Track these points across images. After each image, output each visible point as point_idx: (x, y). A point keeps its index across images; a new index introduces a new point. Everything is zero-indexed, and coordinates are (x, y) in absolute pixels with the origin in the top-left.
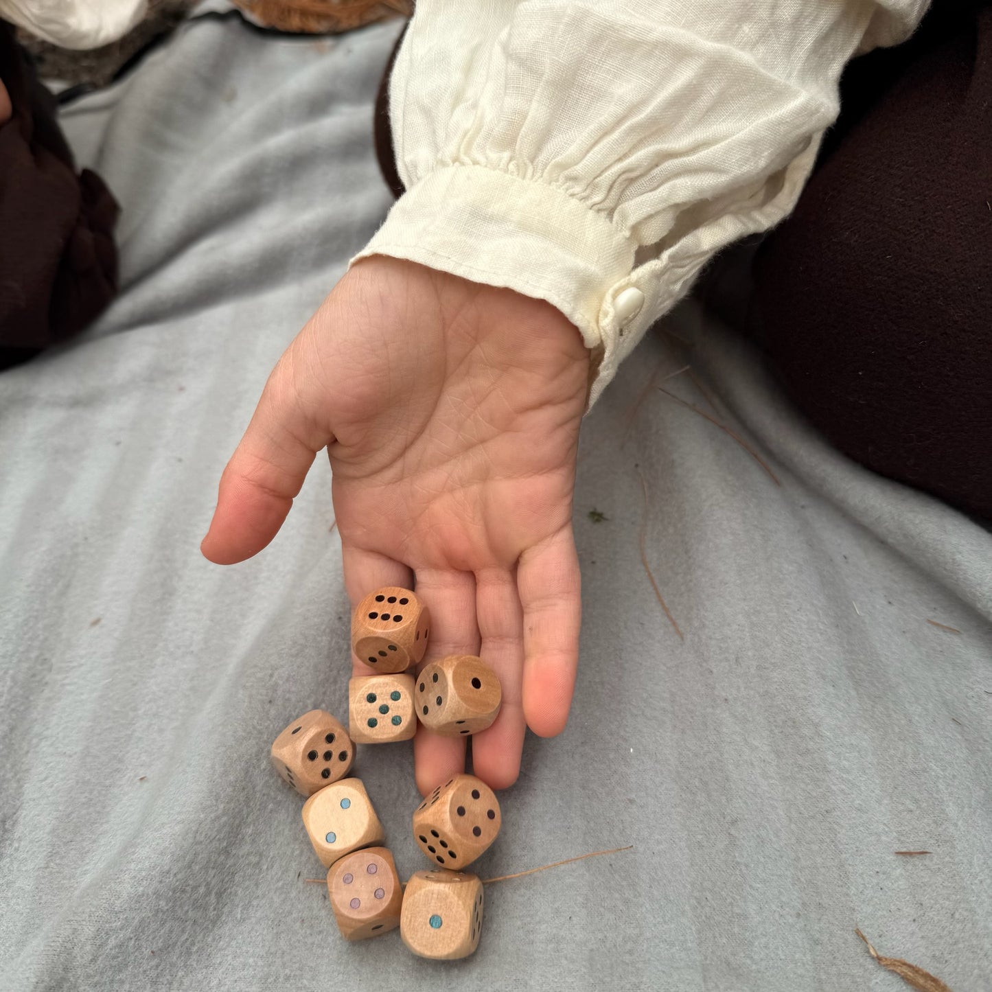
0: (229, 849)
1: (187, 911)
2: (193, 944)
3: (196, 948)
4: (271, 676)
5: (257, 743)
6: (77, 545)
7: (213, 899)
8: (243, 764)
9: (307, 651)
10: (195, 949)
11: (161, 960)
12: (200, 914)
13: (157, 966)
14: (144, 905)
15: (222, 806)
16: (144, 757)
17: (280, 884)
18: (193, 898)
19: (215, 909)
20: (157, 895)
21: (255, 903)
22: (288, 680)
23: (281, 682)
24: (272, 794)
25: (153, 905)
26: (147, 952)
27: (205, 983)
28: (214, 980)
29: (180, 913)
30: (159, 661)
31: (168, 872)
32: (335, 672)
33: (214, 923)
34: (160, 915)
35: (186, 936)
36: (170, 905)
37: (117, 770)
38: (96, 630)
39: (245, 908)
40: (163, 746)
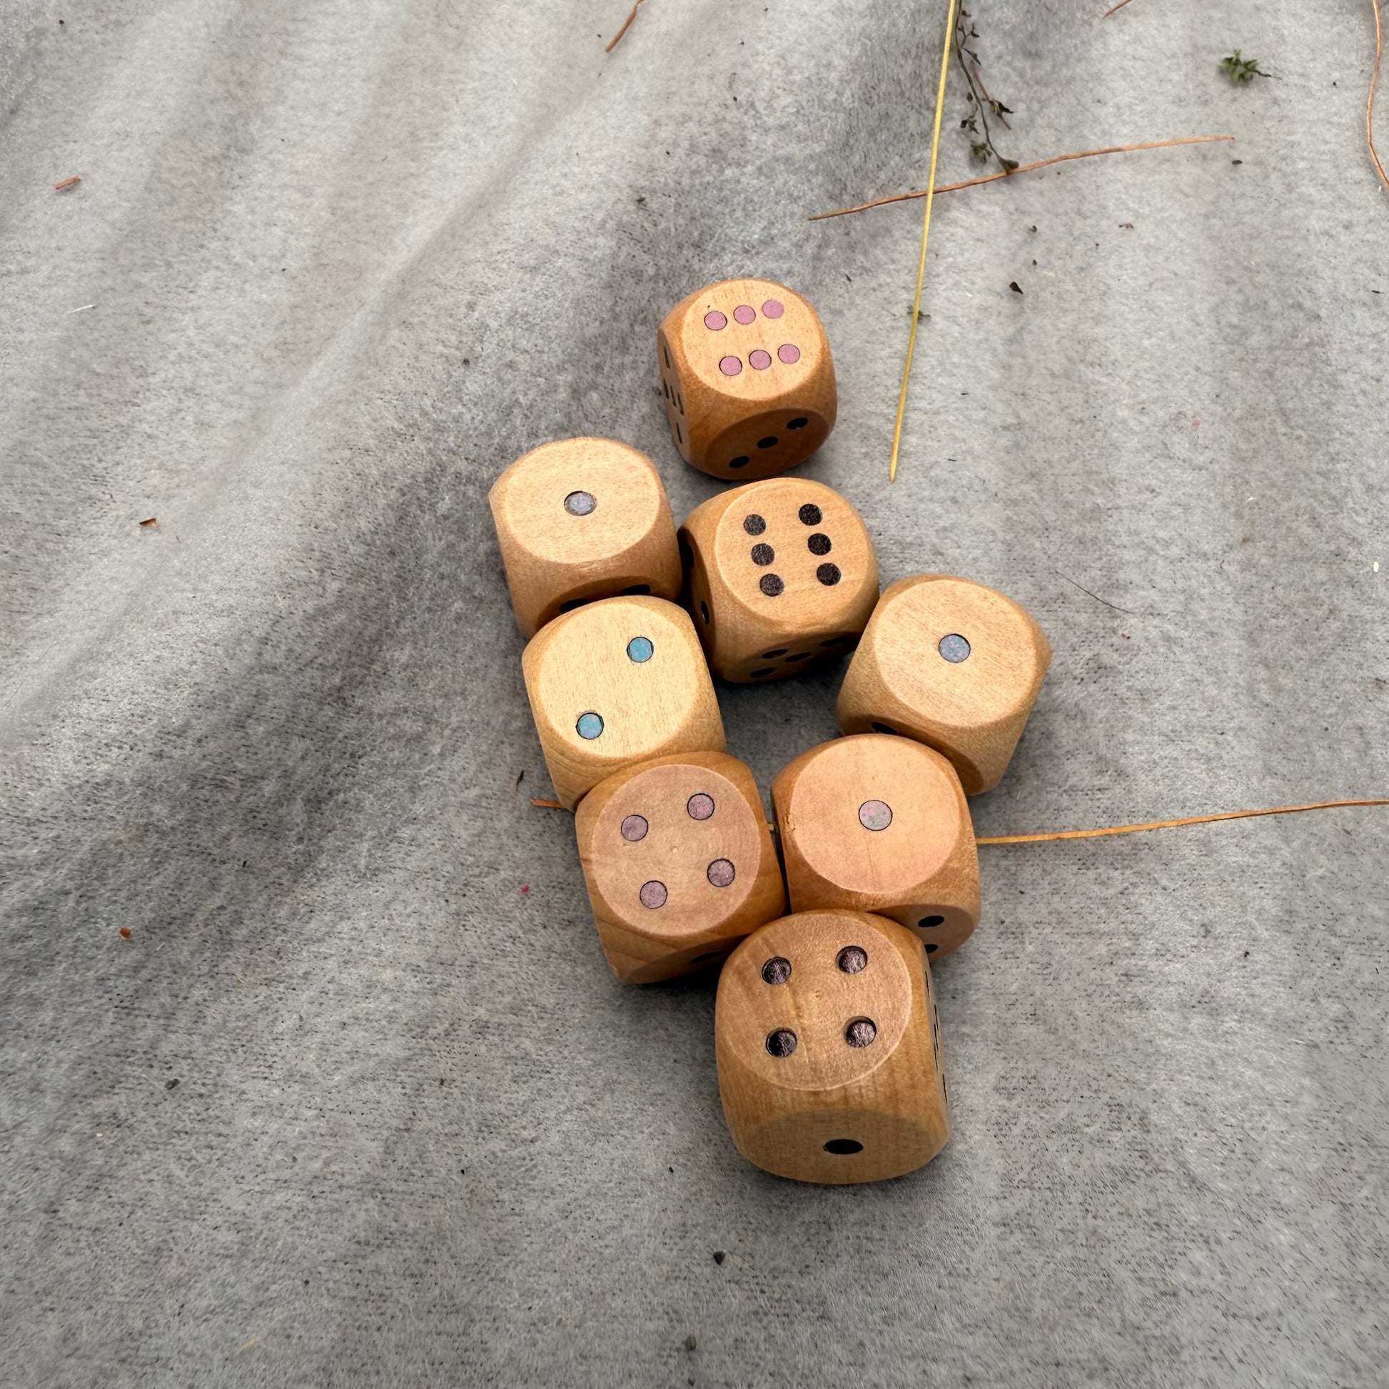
0: (347, 694)
1: (226, 838)
2: (238, 920)
3: (245, 931)
4: (471, 306)
5: (430, 451)
6: (41, 32)
7: (297, 811)
8: (393, 494)
9: (560, 262)
10: (240, 933)
11: (148, 955)
12: (260, 847)
13: (136, 970)
14: (110, 811)
15: (334, 586)
16: (155, 478)
17: (473, 793)
18: (243, 804)
19: (300, 840)
20: (147, 786)
21: (406, 833)
22: (510, 321)
23: (494, 325)
24: (463, 577)
25: (133, 813)
26: (111, 932)
27: (260, 1025)
28: (286, 1016)
29: (205, 837)
30: (207, 279)
31: (181, 733)
32: (625, 325)
33: (297, 871)
34: (153, 838)
35: (218, 900)
36: (179, 817)
37: (92, 500)
38: (68, 203)
39: (381, 843)
40: (203, 459)
